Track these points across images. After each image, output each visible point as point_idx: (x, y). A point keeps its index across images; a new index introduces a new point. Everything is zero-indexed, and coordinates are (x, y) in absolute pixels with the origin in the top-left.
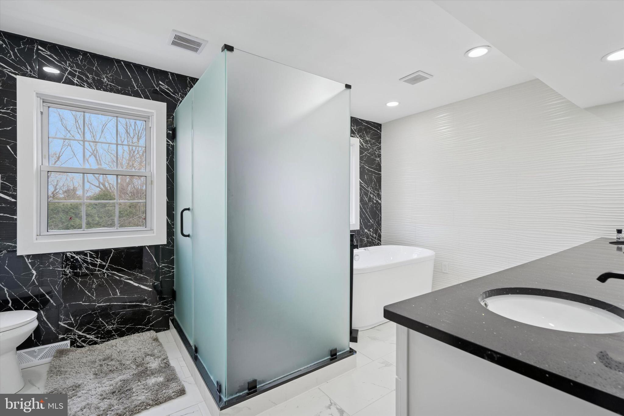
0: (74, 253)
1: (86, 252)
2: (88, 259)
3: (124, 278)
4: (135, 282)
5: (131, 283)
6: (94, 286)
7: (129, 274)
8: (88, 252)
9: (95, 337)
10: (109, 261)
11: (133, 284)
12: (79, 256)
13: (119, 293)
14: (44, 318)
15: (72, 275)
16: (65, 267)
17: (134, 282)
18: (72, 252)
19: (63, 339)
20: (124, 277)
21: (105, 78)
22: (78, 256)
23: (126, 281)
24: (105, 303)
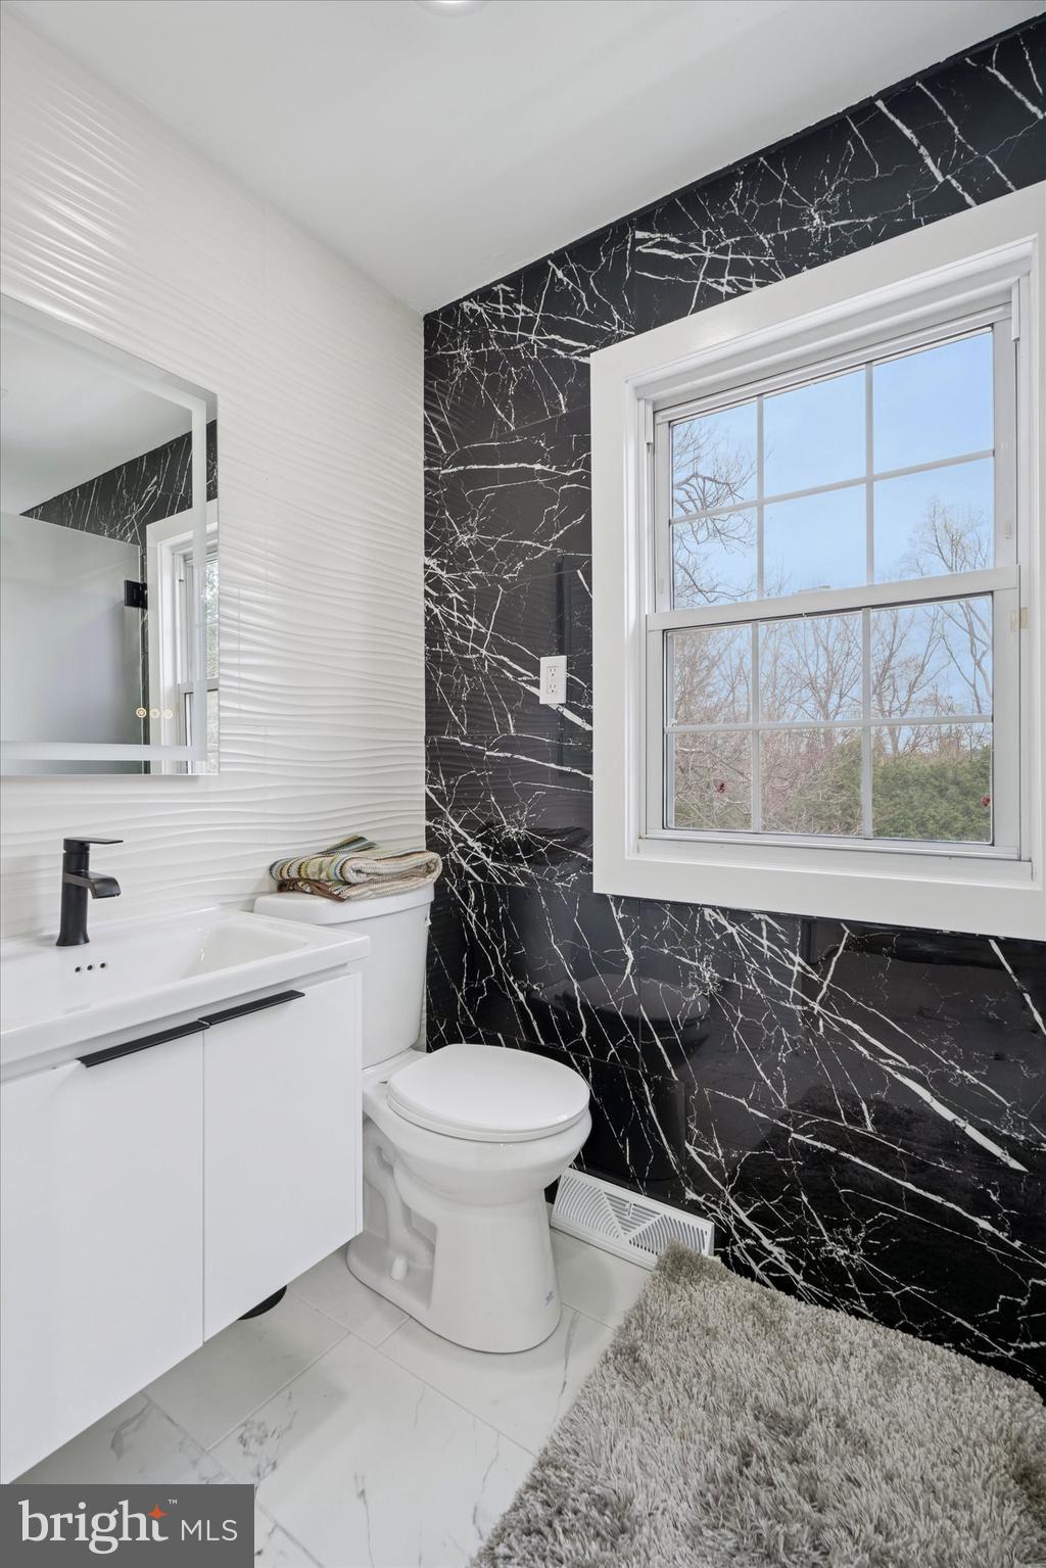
0: (724, 911)
1: (756, 916)
2: (762, 946)
3: (890, 1062)
4: (937, 1099)
5: (921, 1098)
6: (782, 1056)
7: (912, 1054)
8: (763, 917)
9: (787, 1260)
10: (832, 969)
11: (928, 1104)
12: (737, 927)
13: (873, 1122)
14: (651, 1107)
15: (718, 992)
16: (701, 960)
17: (933, 1094)
18: (719, 908)
19: (694, 1208)
20: (890, 1057)
21: (816, 216)
22: (734, 926)
23: (899, 1077)
24: (823, 1142)
